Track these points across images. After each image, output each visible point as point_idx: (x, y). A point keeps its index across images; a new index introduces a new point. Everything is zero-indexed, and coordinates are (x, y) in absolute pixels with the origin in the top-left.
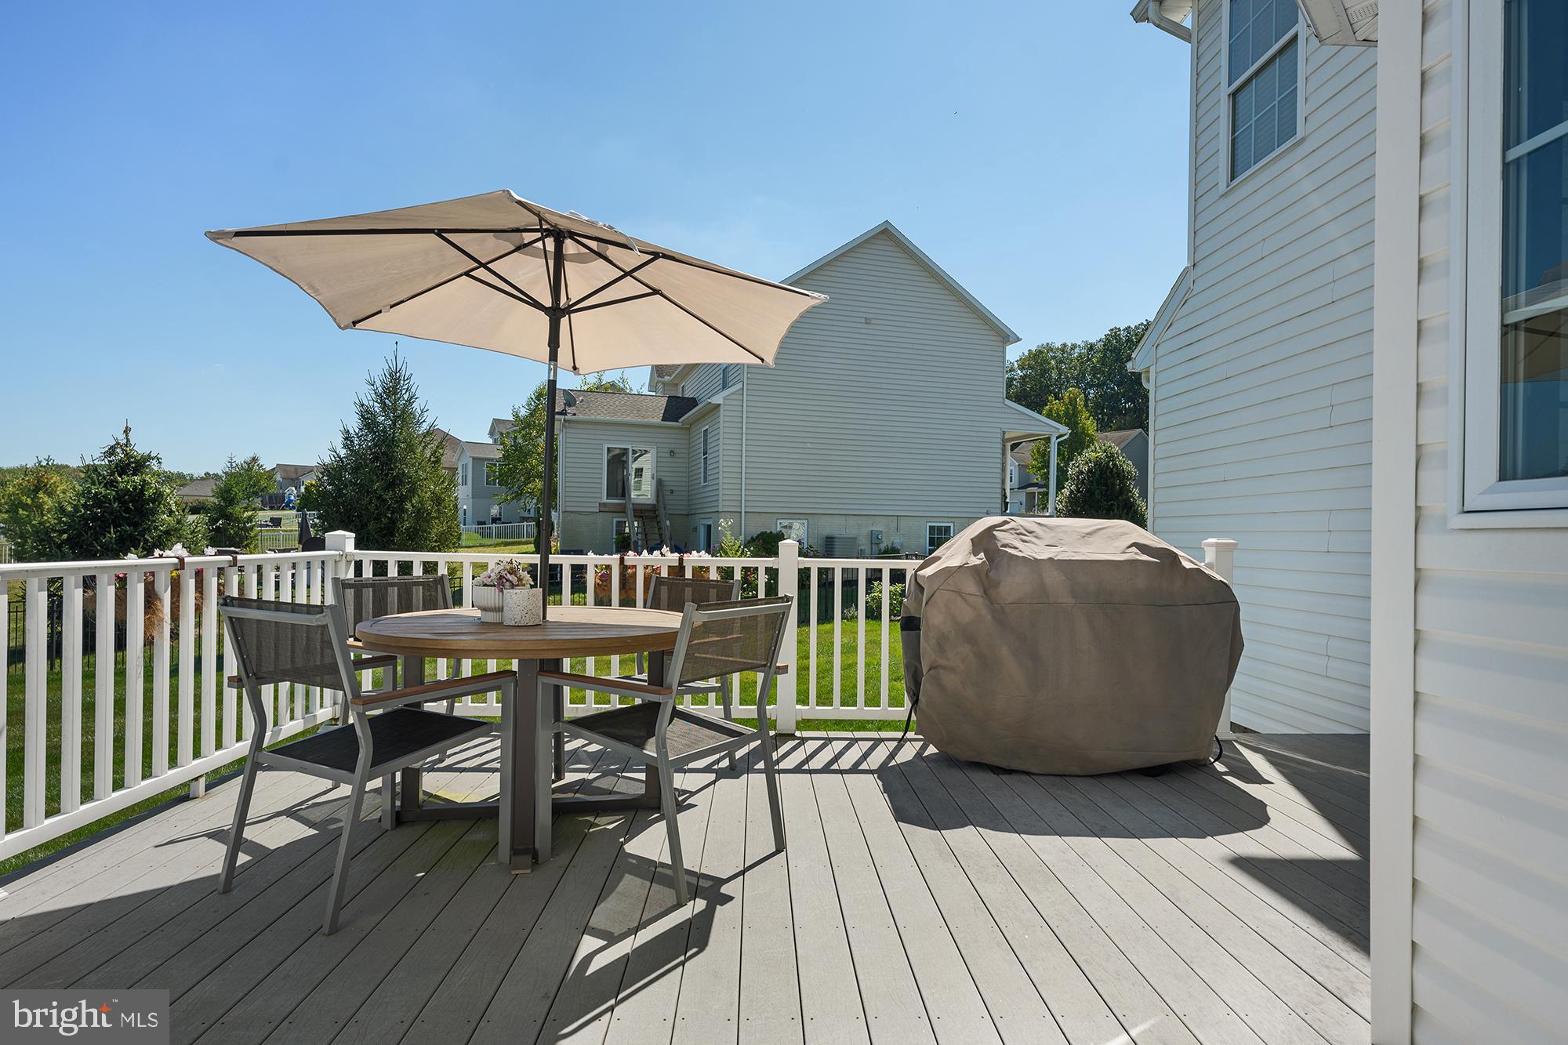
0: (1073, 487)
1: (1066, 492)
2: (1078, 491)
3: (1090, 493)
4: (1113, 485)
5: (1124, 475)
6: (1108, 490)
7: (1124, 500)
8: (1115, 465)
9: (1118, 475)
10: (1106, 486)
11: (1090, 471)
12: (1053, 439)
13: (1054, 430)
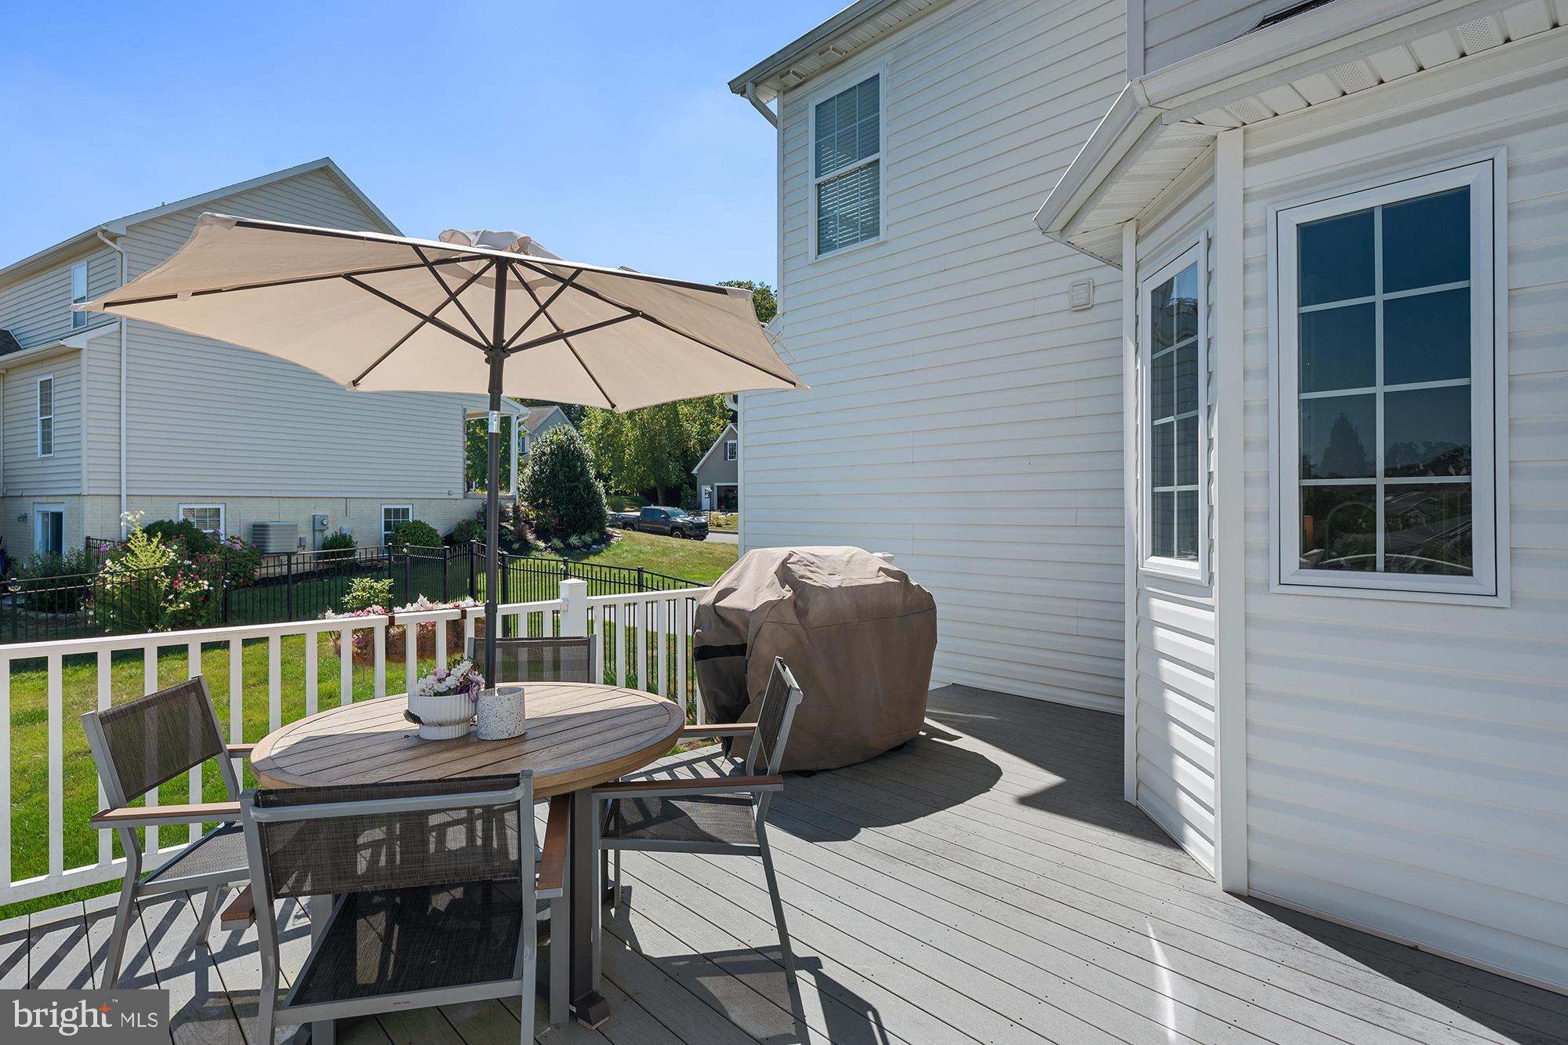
0: (536, 468)
1: (528, 471)
2: (542, 471)
3: (554, 474)
4: (575, 466)
5: (583, 458)
6: (570, 472)
7: (585, 481)
8: (575, 448)
9: (579, 457)
10: (569, 468)
11: (552, 453)
12: (514, 419)
13: (516, 410)
